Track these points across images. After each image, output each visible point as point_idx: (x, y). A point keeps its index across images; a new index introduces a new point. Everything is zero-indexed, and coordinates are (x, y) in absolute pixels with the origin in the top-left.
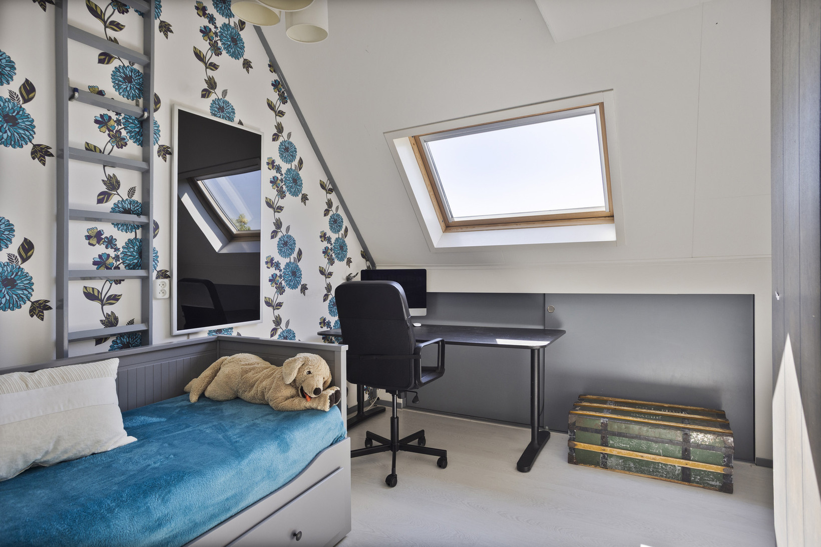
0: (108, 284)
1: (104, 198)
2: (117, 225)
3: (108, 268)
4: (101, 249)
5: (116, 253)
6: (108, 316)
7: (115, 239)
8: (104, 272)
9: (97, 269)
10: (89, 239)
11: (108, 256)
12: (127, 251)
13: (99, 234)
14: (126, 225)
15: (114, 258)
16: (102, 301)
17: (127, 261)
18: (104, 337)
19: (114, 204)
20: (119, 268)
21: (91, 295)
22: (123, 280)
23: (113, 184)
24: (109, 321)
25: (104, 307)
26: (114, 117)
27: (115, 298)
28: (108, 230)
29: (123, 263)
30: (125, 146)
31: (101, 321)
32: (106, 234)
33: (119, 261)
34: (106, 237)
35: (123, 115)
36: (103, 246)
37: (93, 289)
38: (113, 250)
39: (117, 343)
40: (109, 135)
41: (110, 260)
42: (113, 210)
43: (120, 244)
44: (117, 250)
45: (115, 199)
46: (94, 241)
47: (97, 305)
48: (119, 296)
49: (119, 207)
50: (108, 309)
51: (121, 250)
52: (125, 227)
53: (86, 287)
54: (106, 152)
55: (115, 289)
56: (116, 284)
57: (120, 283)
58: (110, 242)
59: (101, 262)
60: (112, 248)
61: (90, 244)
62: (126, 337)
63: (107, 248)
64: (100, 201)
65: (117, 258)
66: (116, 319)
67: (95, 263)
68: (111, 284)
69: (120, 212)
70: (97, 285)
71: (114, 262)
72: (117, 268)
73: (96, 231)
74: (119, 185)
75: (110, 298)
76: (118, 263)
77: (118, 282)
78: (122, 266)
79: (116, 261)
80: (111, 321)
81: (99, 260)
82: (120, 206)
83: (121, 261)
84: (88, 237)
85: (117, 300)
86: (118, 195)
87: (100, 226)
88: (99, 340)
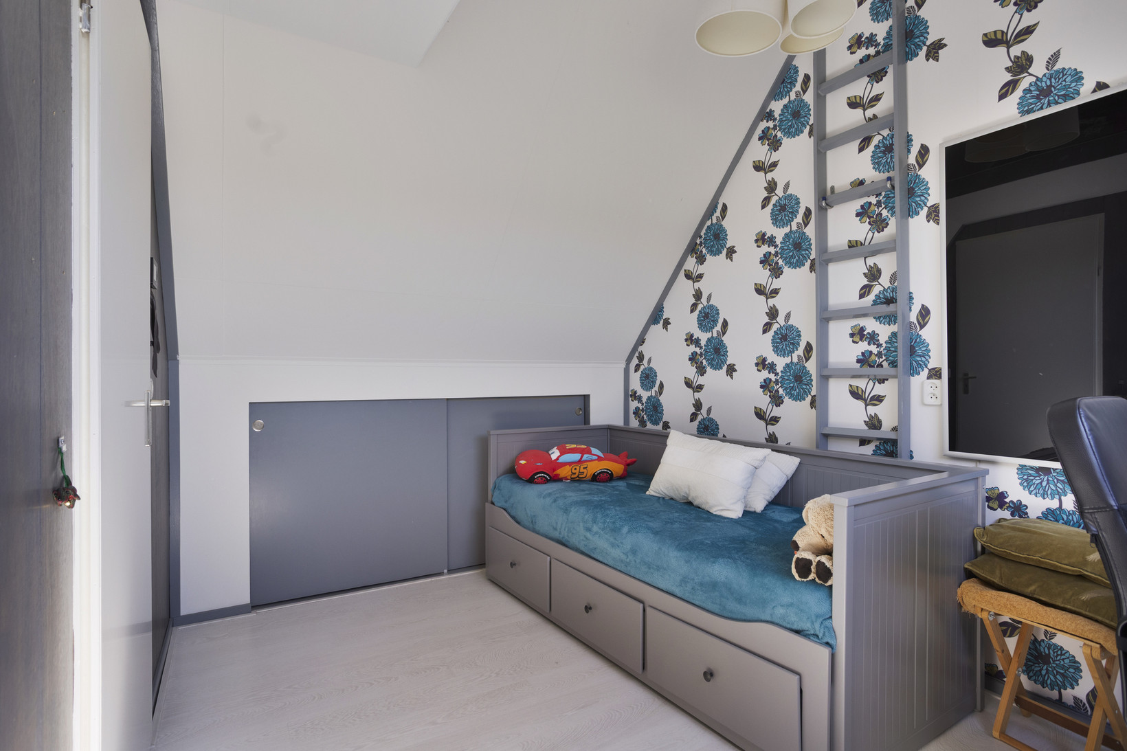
0: (871, 383)
1: (865, 292)
2: (879, 318)
3: (871, 366)
4: (864, 346)
5: (878, 349)
6: (871, 418)
7: (878, 334)
8: (867, 370)
9: (861, 367)
10: (852, 337)
11: (871, 352)
12: (890, 346)
13: (862, 329)
14: (889, 316)
15: (876, 355)
16: (865, 401)
17: (890, 358)
18: (867, 439)
19: (876, 295)
20: (882, 366)
21: (856, 394)
22: (887, 380)
23: (873, 274)
24: (872, 424)
25: (868, 407)
26: (873, 200)
27: (878, 399)
28: (871, 325)
29: (886, 360)
30: (886, 227)
31: (865, 421)
32: (868, 330)
33: (882, 358)
34: (868, 333)
35: (883, 194)
36: (866, 343)
37: (857, 387)
38: (876, 346)
39: (880, 449)
40: (869, 223)
41: (873, 357)
42: (875, 303)
43: (883, 339)
44: (879, 345)
45: (876, 290)
46: (857, 338)
47: (861, 404)
48: (883, 397)
49: (880, 298)
50: (872, 410)
51: (884, 345)
52: (888, 320)
53: (851, 386)
54: (867, 244)
55: (879, 390)
56: (880, 383)
57: (883, 383)
58: (873, 338)
59: (864, 360)
60: (874, 344)
61: (854, 342)
62: (889, 444)
63: (869, 344)
64: (862, 296)
65: (879, 355)
66: (880, 422)
67: (858, 361)
68: (875, 383)
69: (882, 303)
70: (861, 383)
71: (877, 359)
72: (880, 366)
73: (858, 328)
74: (880, 274)
75: (873, 398)
76: (881, 360)
77: (882, 381)
78: (885, 364)
79: (879, 359)
80: (874, 423)
81: (862, 358)
82: (881, 296)
83: (884, 358)
84: (852, 335)
85: (881, 401)
86: (880, 284)
87: (862, 322)
88: (864, 442)
